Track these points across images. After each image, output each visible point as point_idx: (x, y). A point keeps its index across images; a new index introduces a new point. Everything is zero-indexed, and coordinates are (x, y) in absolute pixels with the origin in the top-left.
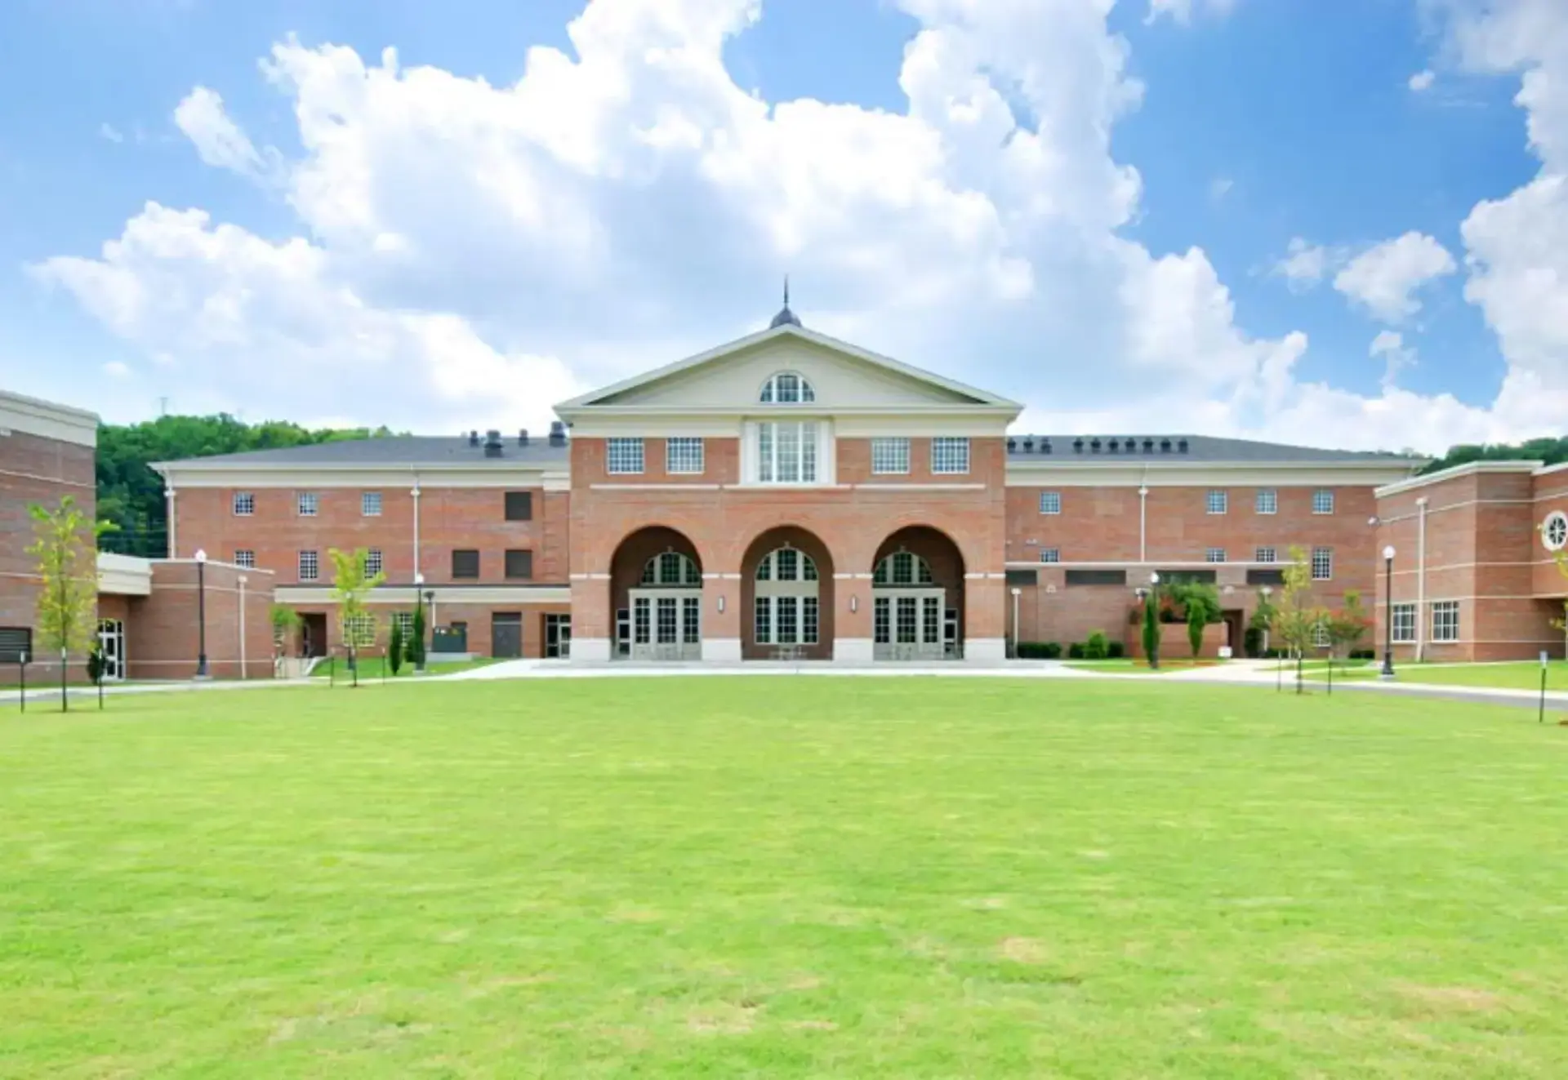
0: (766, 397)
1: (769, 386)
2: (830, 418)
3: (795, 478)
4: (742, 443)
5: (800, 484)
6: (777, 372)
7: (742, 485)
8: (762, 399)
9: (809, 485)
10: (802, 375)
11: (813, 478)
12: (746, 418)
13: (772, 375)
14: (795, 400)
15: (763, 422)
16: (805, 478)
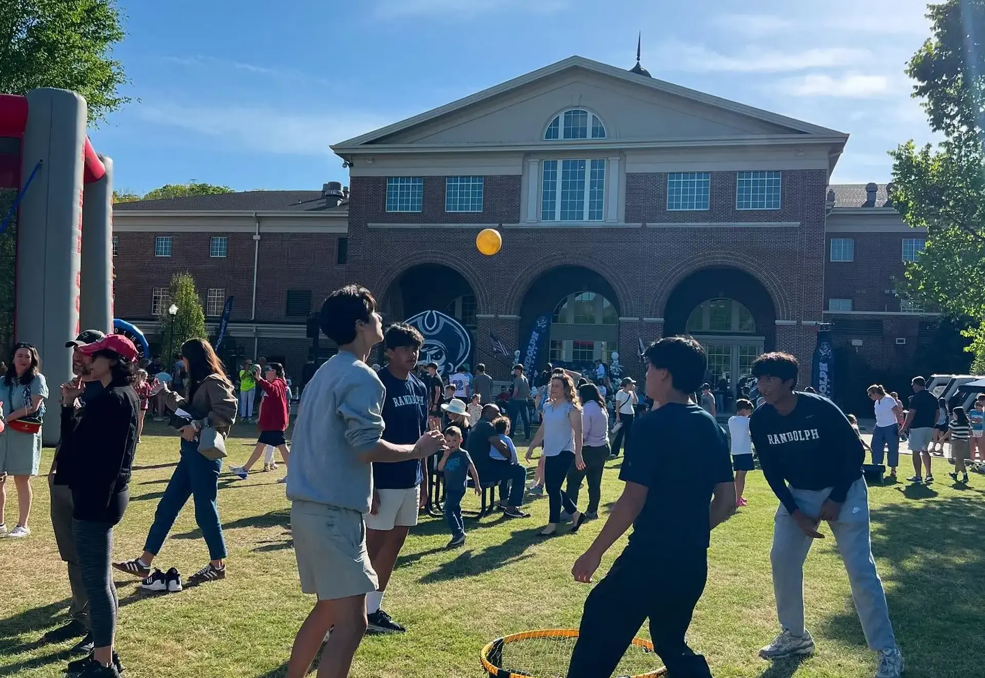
0: (552, 133)
1: (556, 122)
2: (620, 152)
3: (581, 216)
4: (524, 179)
5: (586, 221)
6: (565, 108)
7: (522, 225)
8: (548, 136)
9: (597, 223)
10: (593, 110)
11: (600, 217)
12: (528, 154)
13: (561, 110)
14: (584, 135)
15: (548, 159)
16: (591, 216)
